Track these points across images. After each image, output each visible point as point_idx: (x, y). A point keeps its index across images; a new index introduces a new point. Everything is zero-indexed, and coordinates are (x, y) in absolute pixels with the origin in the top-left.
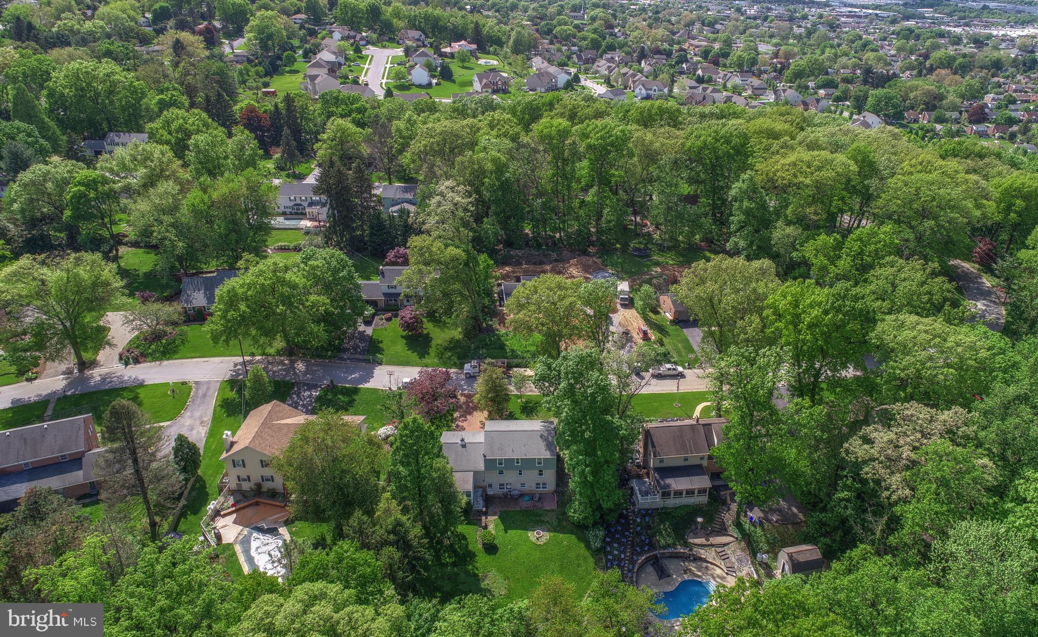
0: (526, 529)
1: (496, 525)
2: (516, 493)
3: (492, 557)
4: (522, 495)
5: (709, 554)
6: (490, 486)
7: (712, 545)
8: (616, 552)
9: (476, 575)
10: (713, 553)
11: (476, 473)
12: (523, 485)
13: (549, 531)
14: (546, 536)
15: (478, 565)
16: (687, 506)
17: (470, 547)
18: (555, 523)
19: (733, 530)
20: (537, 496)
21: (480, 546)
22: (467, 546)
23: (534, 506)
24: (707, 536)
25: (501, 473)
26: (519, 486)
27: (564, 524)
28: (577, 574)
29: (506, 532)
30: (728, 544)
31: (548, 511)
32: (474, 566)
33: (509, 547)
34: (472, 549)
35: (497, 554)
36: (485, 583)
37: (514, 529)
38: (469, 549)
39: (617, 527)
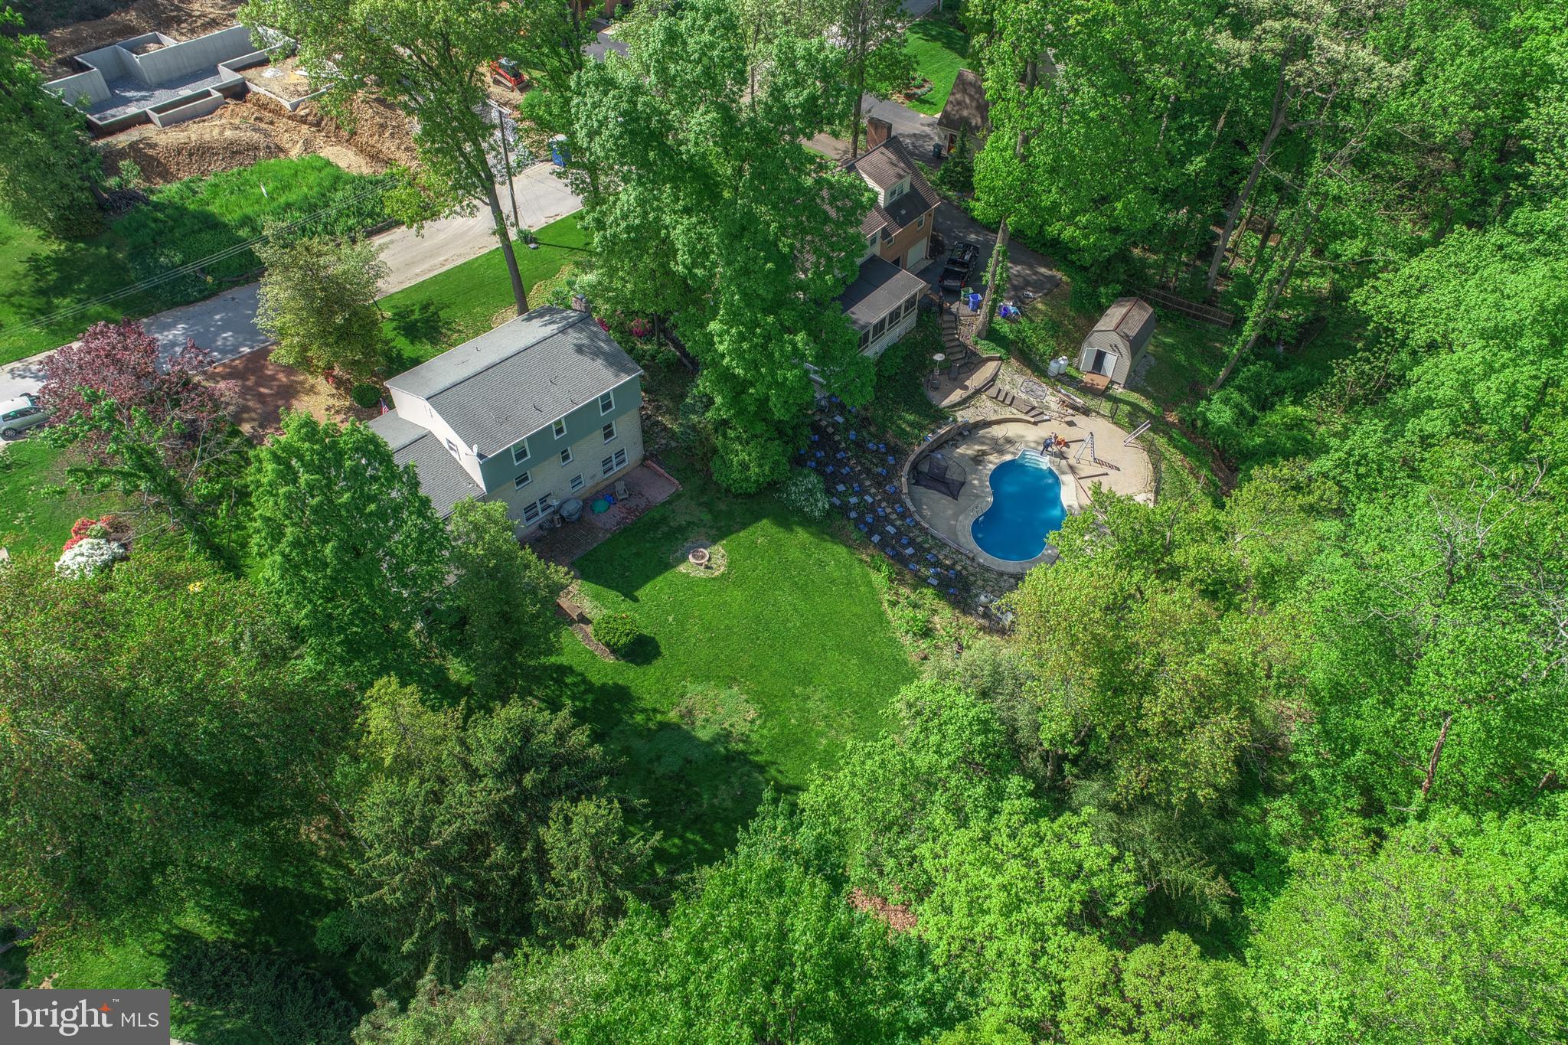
0: (667, 566)
1: (596, 597)
2: (571, 507)
3: (658, 663)
4: (588, 503)
5: (985, 409)
7: (978, 392)
8: (853, 500)
9: (664, 726)
10: (989, 404)
12: (576, 480)
13: (714, 542)
14: (718, 555)
15: (648, 702)
17: (596, 679)
18: (706, 517)
19: (985, 349)
20: (620, 486)
21: (611, 660)
22: (584, 681)
23: (630, 511)
24: (958, 382)
25: (525, 478)
26: (567, 490)
27: (723, 507)
28: (833, 581)
29: (636, 600)
30: (996, 375)
31: (669, 502)
32: (644, 711)
33: (671, 619)
34: (604, 680)
35: (662, 650)
36: (698, 723)
37: (645, 582)
38: (598, 684)
39: (815, 455)
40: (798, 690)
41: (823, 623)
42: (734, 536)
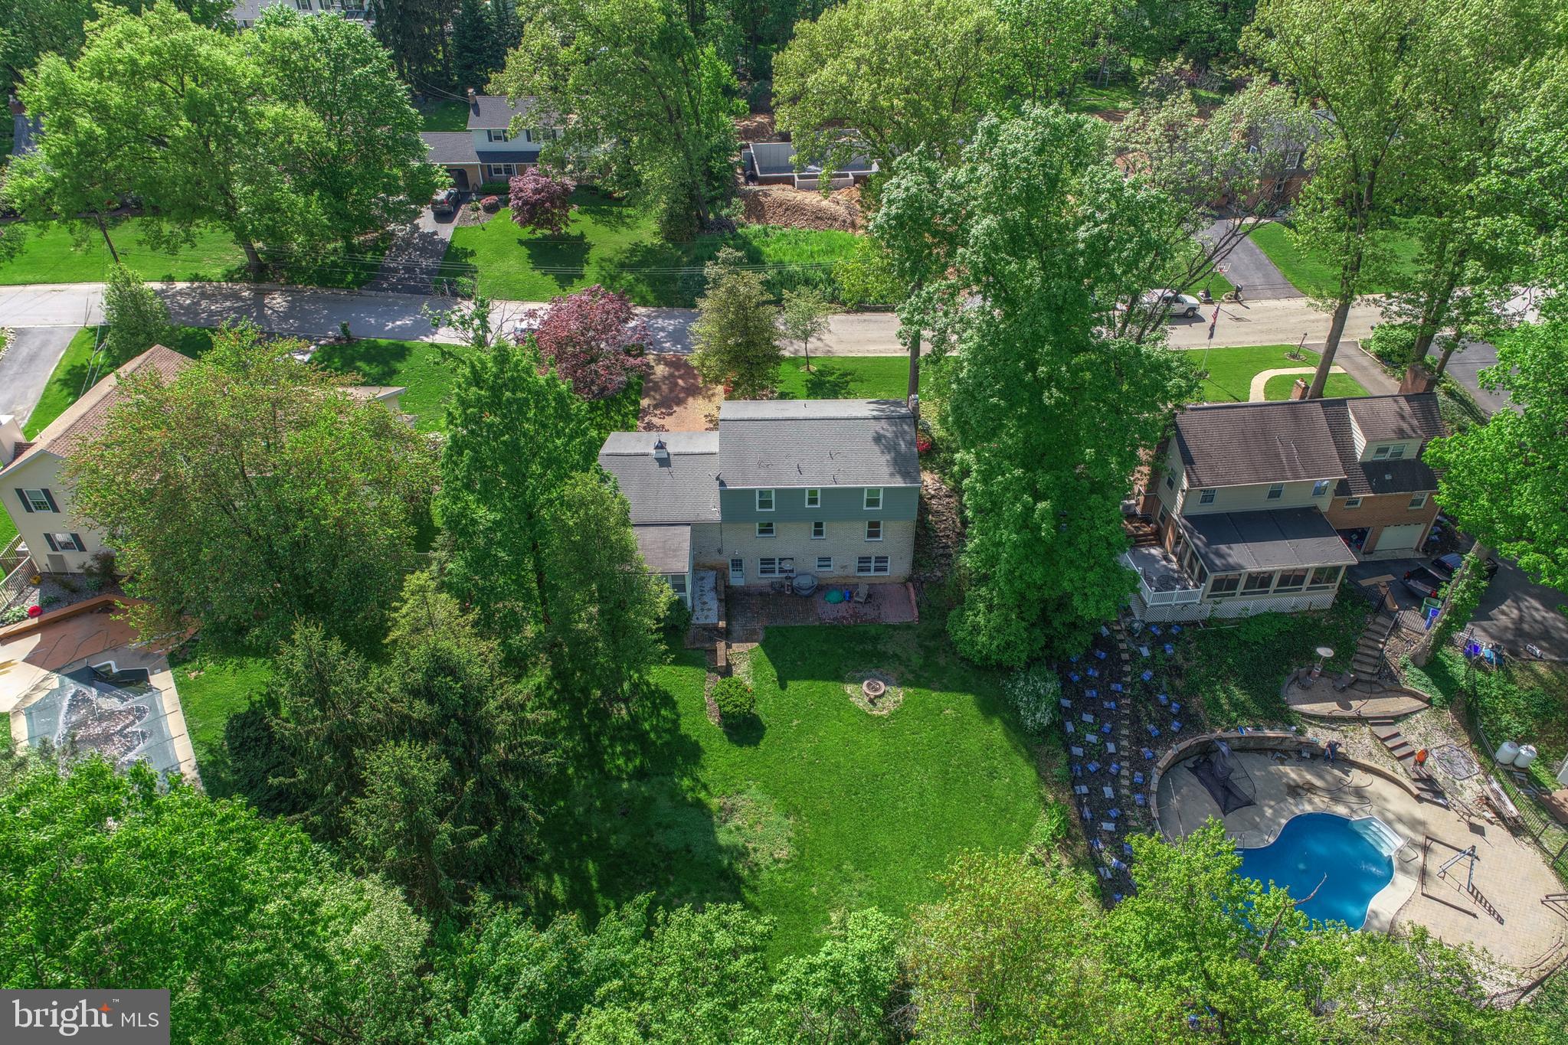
0: (838, 677)
1: (756, 665)
2: (804, 582)
3: (748, 751)
4: (821, 589)
5: (1359, 744)
6: (737, 564)
7: (1361, 720)
8: (1092, 738)
9: (699, 805)
10: (1368, 741)
11: (699, 530)
12: (825, 561)
13: (900, 685)
14: (894, 697)
15: (705, 776)
16: (1278, 616)
17: (686, 726)
18: (917, 660)
19: (1413, 678)
20: (863, 590)
21: (714, 721)
22: (676, 723)
23: (855, 615)
24: (1344, 692)
25: (767, 529)
26: (812, 565)
27: (942, 662)
28: (989, 798)
29: (783, 687)
30: (1406, 716)
31: (895, 628)
32: (697, 780)
33: (795, 722)
34: (691, 733)
35: (762, 743)
36: (730, 825)
37: (806, 678)
38: (683, 731)
39: (1085, 670)
40: (848, 867)
41: (937, 826)
42: (924, 691)
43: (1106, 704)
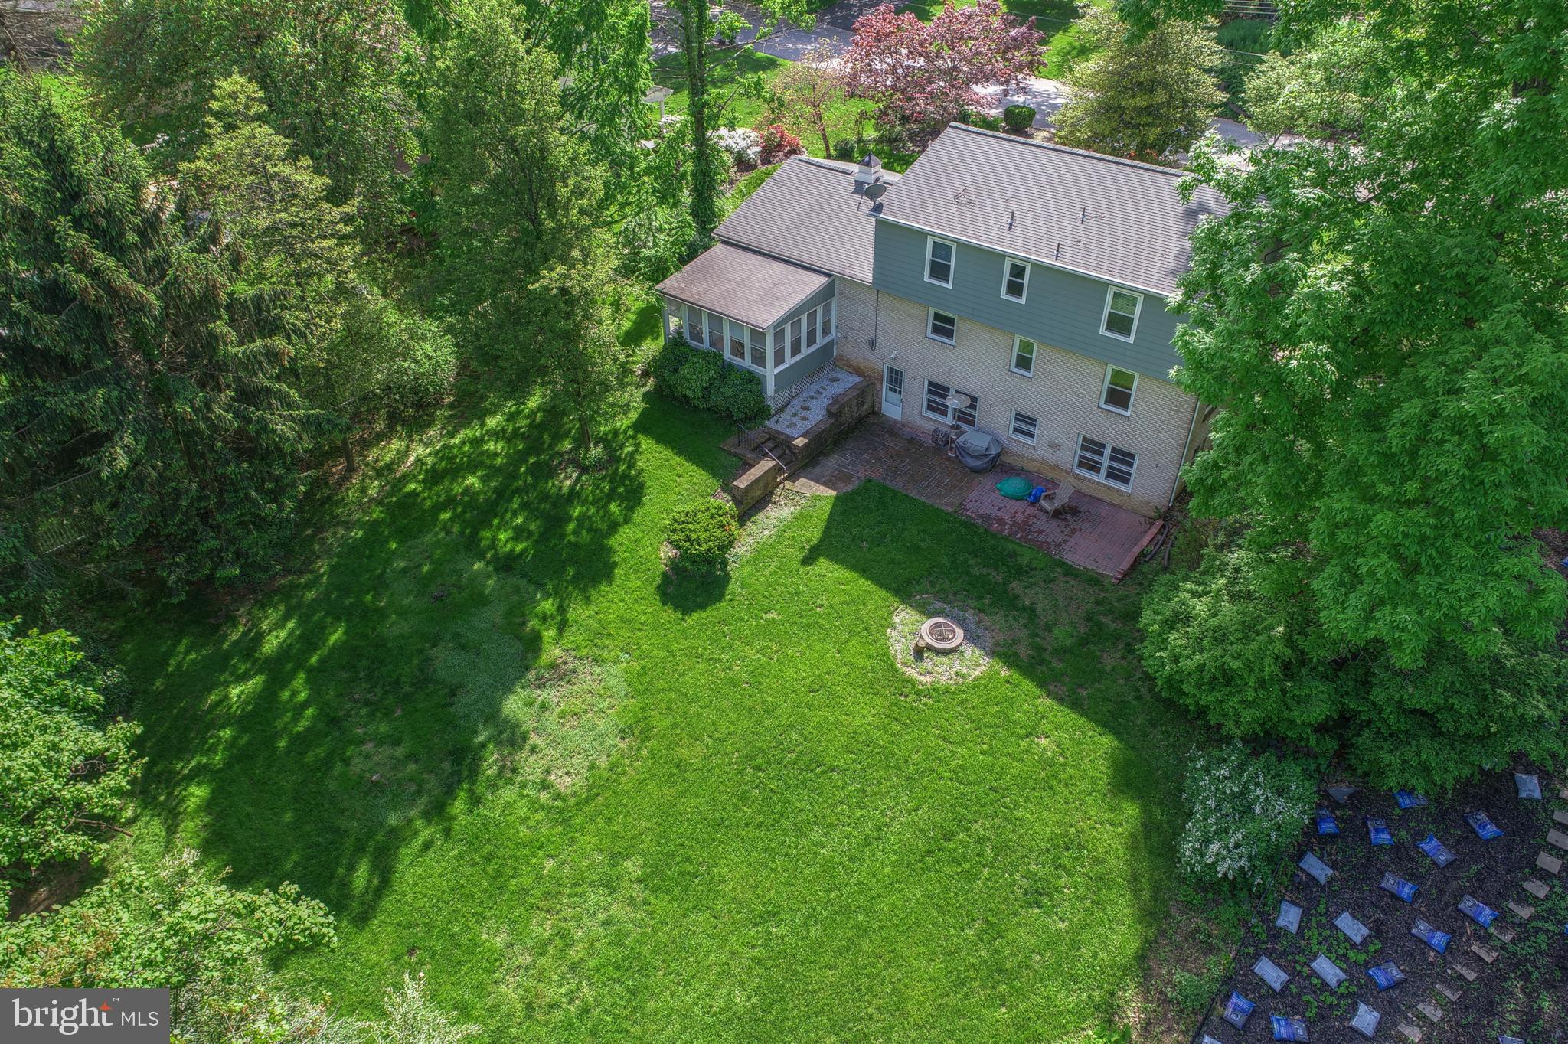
0: (904, 591)
2: (975, 442)
3: (668, 615)
4: (997, 465)
6: (895, 378)
8: (1330, 970)
9: (533, 644)
11: (834, 287)
12: (1026, 422)
13: (992, 654)
17: (622, 538)
20: (1063, 496)
21: (663, 552)
22: (614, 527)
23: (1022, 527)
25: (943, 326)
26: (1004, 422)
27: (1109, 661)
28: (993, 931)
29: (808, 561)
31: (1069, 571)
32: (562, 610)
33: (773, 615)
34: (620, 550)
35: (695, 616)
36: (541, 695)
37: (852, 567)
38: (613, 542)
39: (1419, 835)
40: (632, 867)
41: (846, 911)
42: (1027, 684)
43: (1422, 928)
